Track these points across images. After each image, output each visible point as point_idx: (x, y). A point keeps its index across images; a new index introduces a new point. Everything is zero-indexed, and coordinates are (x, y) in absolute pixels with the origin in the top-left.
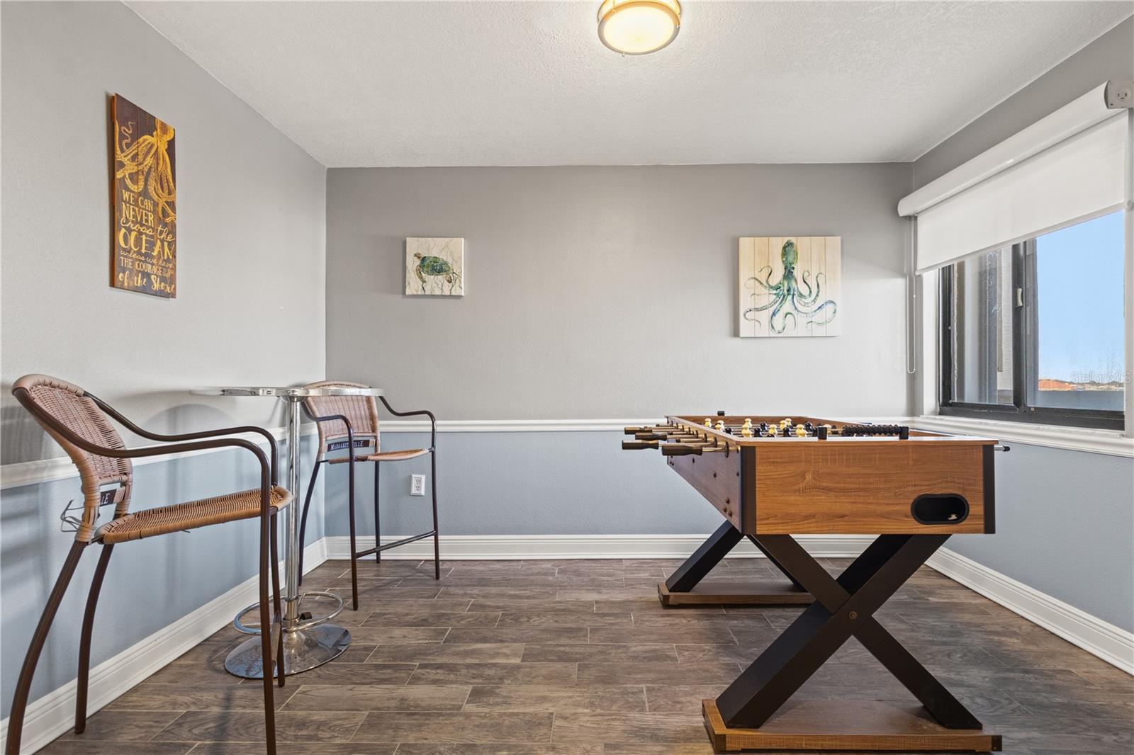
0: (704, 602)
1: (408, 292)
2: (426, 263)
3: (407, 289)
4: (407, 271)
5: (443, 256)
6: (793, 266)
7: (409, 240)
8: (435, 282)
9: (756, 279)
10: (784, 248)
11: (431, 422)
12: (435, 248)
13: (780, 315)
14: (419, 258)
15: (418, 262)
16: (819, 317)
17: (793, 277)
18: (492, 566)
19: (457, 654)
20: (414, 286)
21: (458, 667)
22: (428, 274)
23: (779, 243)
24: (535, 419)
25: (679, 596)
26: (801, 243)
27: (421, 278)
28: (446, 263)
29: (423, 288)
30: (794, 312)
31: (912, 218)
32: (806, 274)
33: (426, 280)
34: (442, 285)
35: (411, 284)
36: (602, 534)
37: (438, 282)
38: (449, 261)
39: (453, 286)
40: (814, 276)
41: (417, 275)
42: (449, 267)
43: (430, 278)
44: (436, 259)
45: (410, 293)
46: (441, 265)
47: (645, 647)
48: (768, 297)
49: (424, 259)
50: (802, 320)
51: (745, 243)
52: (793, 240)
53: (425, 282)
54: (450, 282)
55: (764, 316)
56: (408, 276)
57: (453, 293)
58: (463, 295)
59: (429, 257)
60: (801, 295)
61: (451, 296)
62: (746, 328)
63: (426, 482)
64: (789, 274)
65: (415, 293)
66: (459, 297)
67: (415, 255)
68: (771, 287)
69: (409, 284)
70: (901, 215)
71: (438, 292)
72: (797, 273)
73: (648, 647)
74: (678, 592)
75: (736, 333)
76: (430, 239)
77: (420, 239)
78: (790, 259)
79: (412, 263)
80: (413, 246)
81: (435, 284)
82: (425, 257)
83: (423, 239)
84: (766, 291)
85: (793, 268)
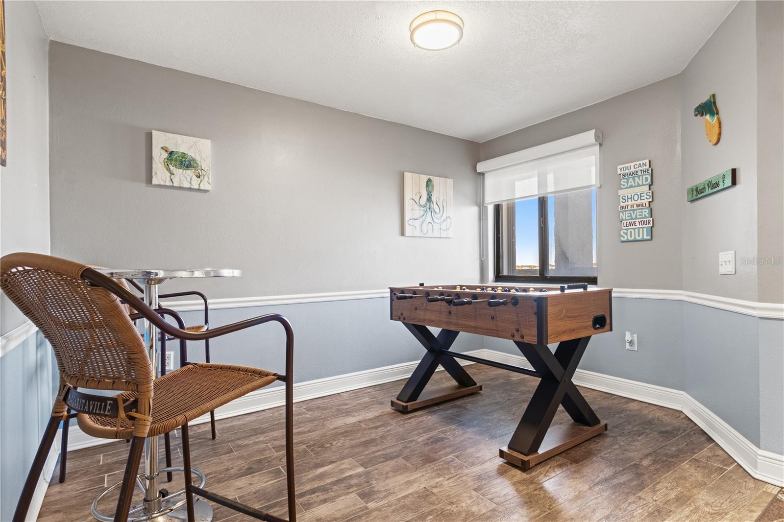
0: (426, 405)
1: (155, 181)
2: (174, 157)
3: (153, 179)
4: (154, 162)
5: (191, 153)
6: (431, 194)
7: (154, 133)
8: (184, 176)
9: (413, 199)
10: (427, 182)
11: (203, 301)
12: (182, 144)
13: (425, 224)
14: (166, 151)
15: (166, 155)
16: (444, 226)
17: (432, 200)
18: (248, 419)
19: (313, 479)
20: (160, 175)
21: (327, 487)
22: (176, 167)
23: (424, 178)
24: (274, 295)
25: (413, 404)
26: (436, 180)
27: (169, 170)
28: (194, 160)
29: (171, 179)
30: (432, 222)
31: (482, 174)
32: (438, 200)
33: (174, 172)
34: (191, 179)
35: (158, 174)
36: (324, 378)
37: (186, 176)
38: (198, 158)
39: (201, 181)
40: (441, 201)
41: (165, 167)
42: (197, 164)
43: (178, 172)
44: (184, 155)
45: (157, 183)
46: (190, 161)
47: (423, 437)
48: (419, 212)
49: (171, 153)
50: (436, 227)
51: (408, 176)
52: (431, 178)
53: (173, 175)
54: (199, 177)
55: (417, 223)
56: (154, 166)
57: (202, 187)
58: (210, 189)
59: (177, 152)
60: (435, 212)
61: (199, 190)
62: (408, 231)
63: (175, 358)
64: (429, 199)
65: (162, 183)
66: (206, 191)
67: (162, 148)
68: (421, 206)
69: (156, 174)
70: (478, 172)
71: (187, 185)
72: (434, 198)
73: (425, 437)
74: (412, 401)
75: (403, 233)
76: (178, 135)
77: (167, 134)
78: (430, 189)
79: (159, 156)
80: (160, 139)
81: (183, 177)
82: (173, 152)
83: (171, 135)
84: (418, 208)
85: (432, 195)
